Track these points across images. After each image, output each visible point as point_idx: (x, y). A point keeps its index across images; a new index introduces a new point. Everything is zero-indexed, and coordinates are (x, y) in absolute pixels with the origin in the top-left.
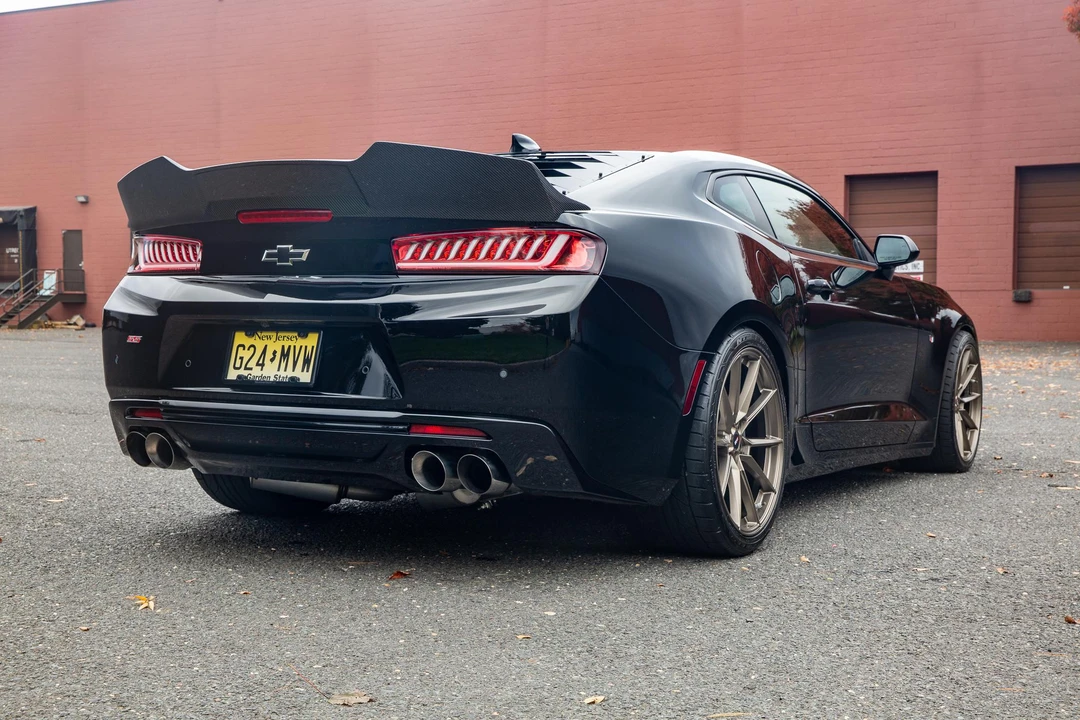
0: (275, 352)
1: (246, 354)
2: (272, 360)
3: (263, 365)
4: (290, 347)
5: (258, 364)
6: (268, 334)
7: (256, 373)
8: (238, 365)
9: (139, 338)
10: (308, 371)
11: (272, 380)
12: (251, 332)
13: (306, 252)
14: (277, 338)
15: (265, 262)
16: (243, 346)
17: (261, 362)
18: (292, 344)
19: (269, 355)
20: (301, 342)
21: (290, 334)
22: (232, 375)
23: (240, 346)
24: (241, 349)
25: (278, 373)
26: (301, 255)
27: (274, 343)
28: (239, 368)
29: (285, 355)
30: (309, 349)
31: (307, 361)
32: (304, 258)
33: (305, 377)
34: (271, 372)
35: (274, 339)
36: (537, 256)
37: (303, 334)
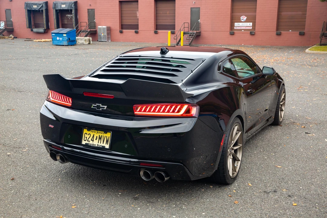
0: (97, 137)
1: (88, 136)
2: (96, 139)
3: (93, 140)
4: (101, 136)
5: (91, 140)
6: (95, 131)
7: (91, 142)
8: (85, 139)
9: (53, 126)
10: (108, 144)
11: (96, 146)
12: (89, 130)
13: (106, 107)
14: (97, 133)
15: (92, 108)
16: (87, 134)
17: (92, 139)
18: (102, 135)
19: (95, 138)
20: (105, 135)
21: (102, 132)
22: (84, 142)
23: (85, 133)
24: (86, 134)
25: (98, 144)
26: (104, 108)
27: (97, 134)
28: (86, 141)
29: (100, 138)
30: (108, 137)
31: (107, 141)
32: (105, 109)
33: (107, 146)
34: (96, 143)
35: (96, 132)
36: (178, 112)
37: (106, 132)
